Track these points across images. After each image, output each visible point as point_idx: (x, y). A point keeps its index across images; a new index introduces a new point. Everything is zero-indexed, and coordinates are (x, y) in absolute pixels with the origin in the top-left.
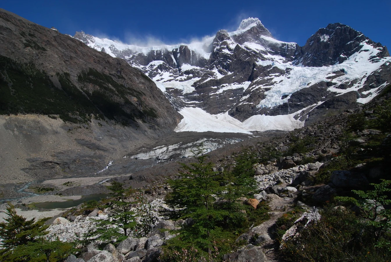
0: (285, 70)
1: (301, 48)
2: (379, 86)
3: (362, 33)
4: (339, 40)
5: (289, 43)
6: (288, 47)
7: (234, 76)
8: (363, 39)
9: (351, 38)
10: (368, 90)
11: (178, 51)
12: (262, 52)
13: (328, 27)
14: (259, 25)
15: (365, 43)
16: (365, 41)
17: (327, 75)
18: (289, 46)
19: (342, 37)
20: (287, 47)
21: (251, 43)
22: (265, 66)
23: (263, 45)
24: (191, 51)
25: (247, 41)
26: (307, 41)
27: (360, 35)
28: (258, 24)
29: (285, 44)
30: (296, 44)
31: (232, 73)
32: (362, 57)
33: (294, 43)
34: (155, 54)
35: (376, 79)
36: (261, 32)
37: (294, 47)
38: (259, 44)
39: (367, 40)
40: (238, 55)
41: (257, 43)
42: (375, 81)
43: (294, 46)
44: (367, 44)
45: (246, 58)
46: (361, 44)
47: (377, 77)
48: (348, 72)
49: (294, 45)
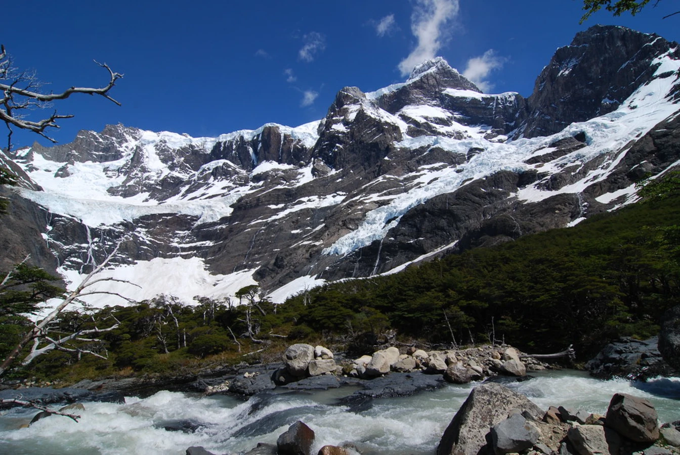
0: (466, 153)
1: (526, 100)
2: (664, 168)
3: (657, 34)
4: (601, 65)
5: (499, 96)
6: (498, 104)
7: (342, 178)
8: (661, 48)
9: (627, 53)
10: (623, 188)
11: (260, 139)
12: (438, 121)
13: (576, 40)
14: (443, 69)
15: (667, 58)
16: (666, 53)
17: (533, 153)
18: (500, 101)
19: (607, 55)
20: (495, 104)
21: (420, 106)
22: (414, 148)
23: (447, 107)
24: (282, 135)
25: (408, 104)
26: (536, 83)
27: (652, 40)
28: (440, 68)
29: (492, 99)
30: (516, 96)
31: (338, 172)
32: (650, 95)
33: (510, 93)
34: (222, 148)
35: (653, 148)
36: (446, 82)
37: (511, 102)
38: (439, 106)
39: (672, 50)
40: (359, 132)
41: (435, 105)
42: (652, 152)
43: (510, 99)
44: (671, 58)
45: (375, 135)
46: (655, 61)
47: (658, 141)
48: (594, 139)
49: (510, 97)
